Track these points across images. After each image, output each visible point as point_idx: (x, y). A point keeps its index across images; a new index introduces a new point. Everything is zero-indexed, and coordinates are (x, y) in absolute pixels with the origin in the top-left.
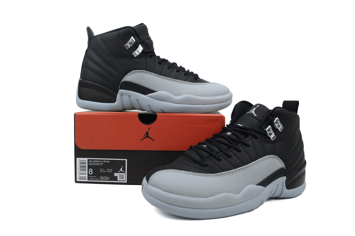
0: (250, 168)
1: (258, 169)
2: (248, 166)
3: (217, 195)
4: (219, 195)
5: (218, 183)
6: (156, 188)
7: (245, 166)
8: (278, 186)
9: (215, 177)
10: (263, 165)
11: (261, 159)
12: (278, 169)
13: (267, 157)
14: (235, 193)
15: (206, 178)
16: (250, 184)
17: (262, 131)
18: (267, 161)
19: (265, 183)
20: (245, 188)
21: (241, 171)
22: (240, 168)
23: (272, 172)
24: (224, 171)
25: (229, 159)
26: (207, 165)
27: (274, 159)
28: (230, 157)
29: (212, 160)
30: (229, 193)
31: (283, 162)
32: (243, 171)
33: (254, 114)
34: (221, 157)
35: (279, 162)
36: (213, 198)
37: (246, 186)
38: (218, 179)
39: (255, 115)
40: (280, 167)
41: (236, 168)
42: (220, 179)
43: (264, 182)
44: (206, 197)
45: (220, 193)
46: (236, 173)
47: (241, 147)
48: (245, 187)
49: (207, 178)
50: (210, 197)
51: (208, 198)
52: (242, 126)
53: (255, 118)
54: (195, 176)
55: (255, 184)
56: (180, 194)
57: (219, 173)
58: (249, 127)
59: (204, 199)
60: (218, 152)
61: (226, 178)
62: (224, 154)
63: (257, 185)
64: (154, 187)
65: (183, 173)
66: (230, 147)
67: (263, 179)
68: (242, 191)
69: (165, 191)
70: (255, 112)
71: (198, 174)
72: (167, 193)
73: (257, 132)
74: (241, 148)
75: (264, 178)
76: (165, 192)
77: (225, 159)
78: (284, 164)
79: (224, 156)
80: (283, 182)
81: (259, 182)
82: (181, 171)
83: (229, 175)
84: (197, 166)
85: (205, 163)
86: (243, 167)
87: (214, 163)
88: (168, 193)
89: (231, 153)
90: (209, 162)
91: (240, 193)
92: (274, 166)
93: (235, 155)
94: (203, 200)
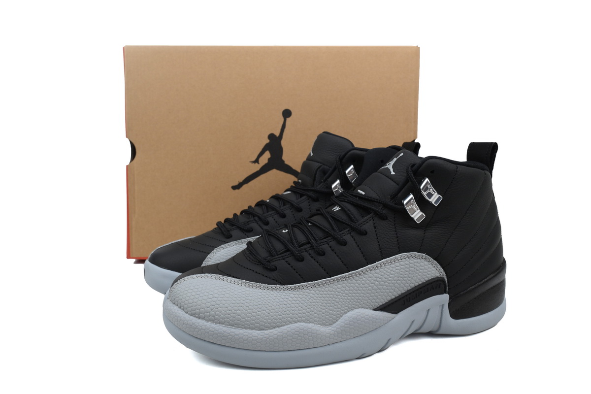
0: (361, 276)
1: (378, 279)
2: (357, 272)
3: (286, 327)
4: (288, 326)
5: (290, 302)
6: (176, 308)
7: (351, 272)
8: (428, 313)
9: (287, 292)
10: (392, 272)
11: (387, 259)
12: (427, 279)
13: (401, 256)
14: (324, 324)
15: (269, 294)
16: (359, 308)
17: (395, 204)
18: (401, 263)
19: (395, 306)
20: (346, 315)
21: (341, 282)
22: (340, 275)
23: (413, 285)
24: (305, 281)
25: (321, 259)
26: (276, 269)
27: (419, 260)
28: (323, 254)
29: (287, 259)
30: (310, 323)
31: (439, 266)
32: (345, 282)
33: (392, 170)
34: (305, 254)
35: (430, 266)
36: (275, 331)
37: (348, 311)
38: (292, 295)
39: (393, 173)
40: (434, 275)
41: (331, 277)
42: (296, 296)
43: (392, 303)
44: (263, 330)
45: (291, 323)
46: (331, 285)
47: (349, 235)
48: (346, 313)
49: (272, 293)
50: (270, 329)
51: (266, 332)
52: (363, 193)
53: (390, 179)
54: (248, 289)
55: (371, 309)
56: (213, 321)
57: (295, 285)
58: (377, 197)
59: (259, 332)
60: (303, 245)
61: (308, 294)
62: (312, 248)
63: (375, 310)
64: (174, 305)
65: (229, 281)
66: (327, 235)
67: (389, 298)
68: (340, 320)
69: (189, 314)
70: (393, 167)
71: (254, 284)
72: (192, 317)
73: (385, 206)
74: (348, 238)
75: (393, 297)
76: (189, 316)
77: (312, 257)
78: (442, 270)
79: (310, 251)
80: (443, 306)
81: (381, 304)
82: (226, 278)
83: (315, 289)
84: (259, 269)
85: (273, 263)
86: (347, 274)
87: (289, 264)
88: (195, 317)
89: (325, 247)
90: (280, 264)
91: (335, 325)
92: (416, 273)
93: (333, 250)
94: (256, 333)
